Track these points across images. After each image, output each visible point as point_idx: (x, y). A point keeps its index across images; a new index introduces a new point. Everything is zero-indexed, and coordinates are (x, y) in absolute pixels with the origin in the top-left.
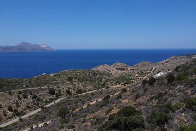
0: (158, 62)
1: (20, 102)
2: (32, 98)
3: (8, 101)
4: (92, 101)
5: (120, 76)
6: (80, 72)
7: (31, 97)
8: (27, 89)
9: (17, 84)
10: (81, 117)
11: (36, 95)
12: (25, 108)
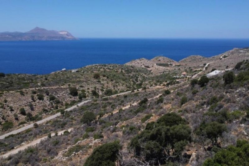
0: (213, 57)
1: (34, 105)
2: (49, 100)
3: (20, 103)
4: (125, 105)
5: (162, 74)
6: (110, 67)
7: (48, 98)
8: (42, 88)
9: (30, 81)
10: (111, 125)
11: (54, 95)
12: (41, 112)
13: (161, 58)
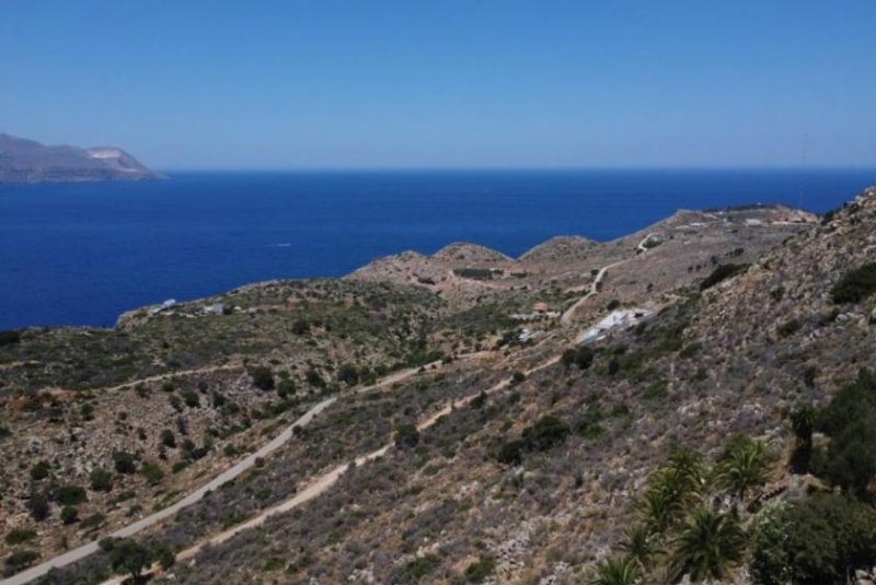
2: (212, 405)
7: (209, 401)
9: (125, 354)
11: (220, 393)
13: (465, 249)
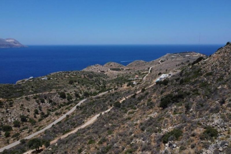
2: (48, 103)
11: (50, 99)
13: (112, 64)
